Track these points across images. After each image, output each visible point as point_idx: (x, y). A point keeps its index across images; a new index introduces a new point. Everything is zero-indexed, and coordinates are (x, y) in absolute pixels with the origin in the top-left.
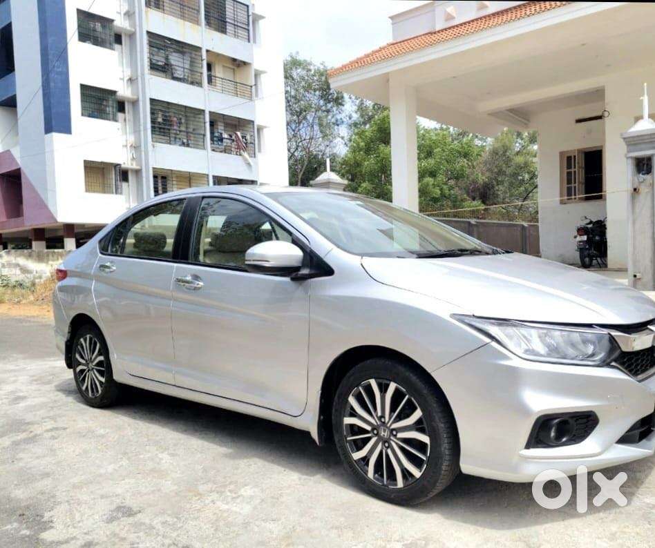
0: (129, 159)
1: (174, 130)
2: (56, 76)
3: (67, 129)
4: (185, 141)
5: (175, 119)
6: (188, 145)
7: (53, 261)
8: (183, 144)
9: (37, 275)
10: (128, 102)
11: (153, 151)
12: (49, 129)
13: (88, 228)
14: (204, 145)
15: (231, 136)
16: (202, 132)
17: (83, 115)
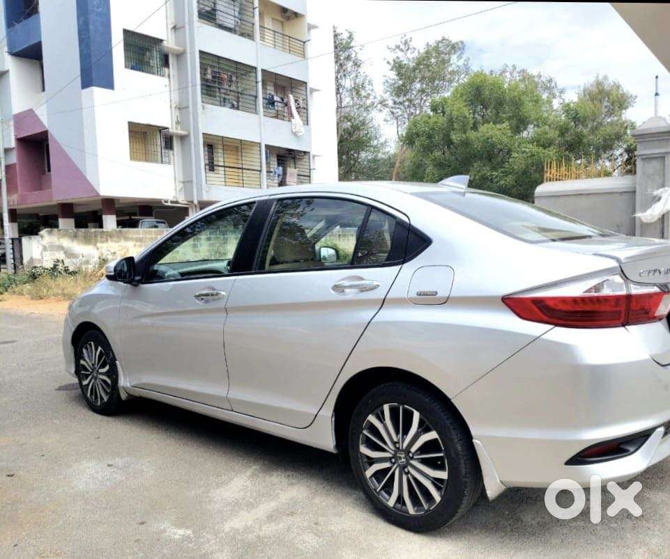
0: (174, 123)
1: (225, 89)
2: (96, 18)
3: (109, 84)
4: (235, 103)
5: (226, 76)
6: (238, 108)
7: (102, 242)
8: (233, 107)
9: (84, 259)
10: (173, 54)
11: (203, 113)
12: (87, 82)
13: (122, 204)
14: (256, 109)
15: (283, 100)
16: (254, 93)
17: (126, 67)
